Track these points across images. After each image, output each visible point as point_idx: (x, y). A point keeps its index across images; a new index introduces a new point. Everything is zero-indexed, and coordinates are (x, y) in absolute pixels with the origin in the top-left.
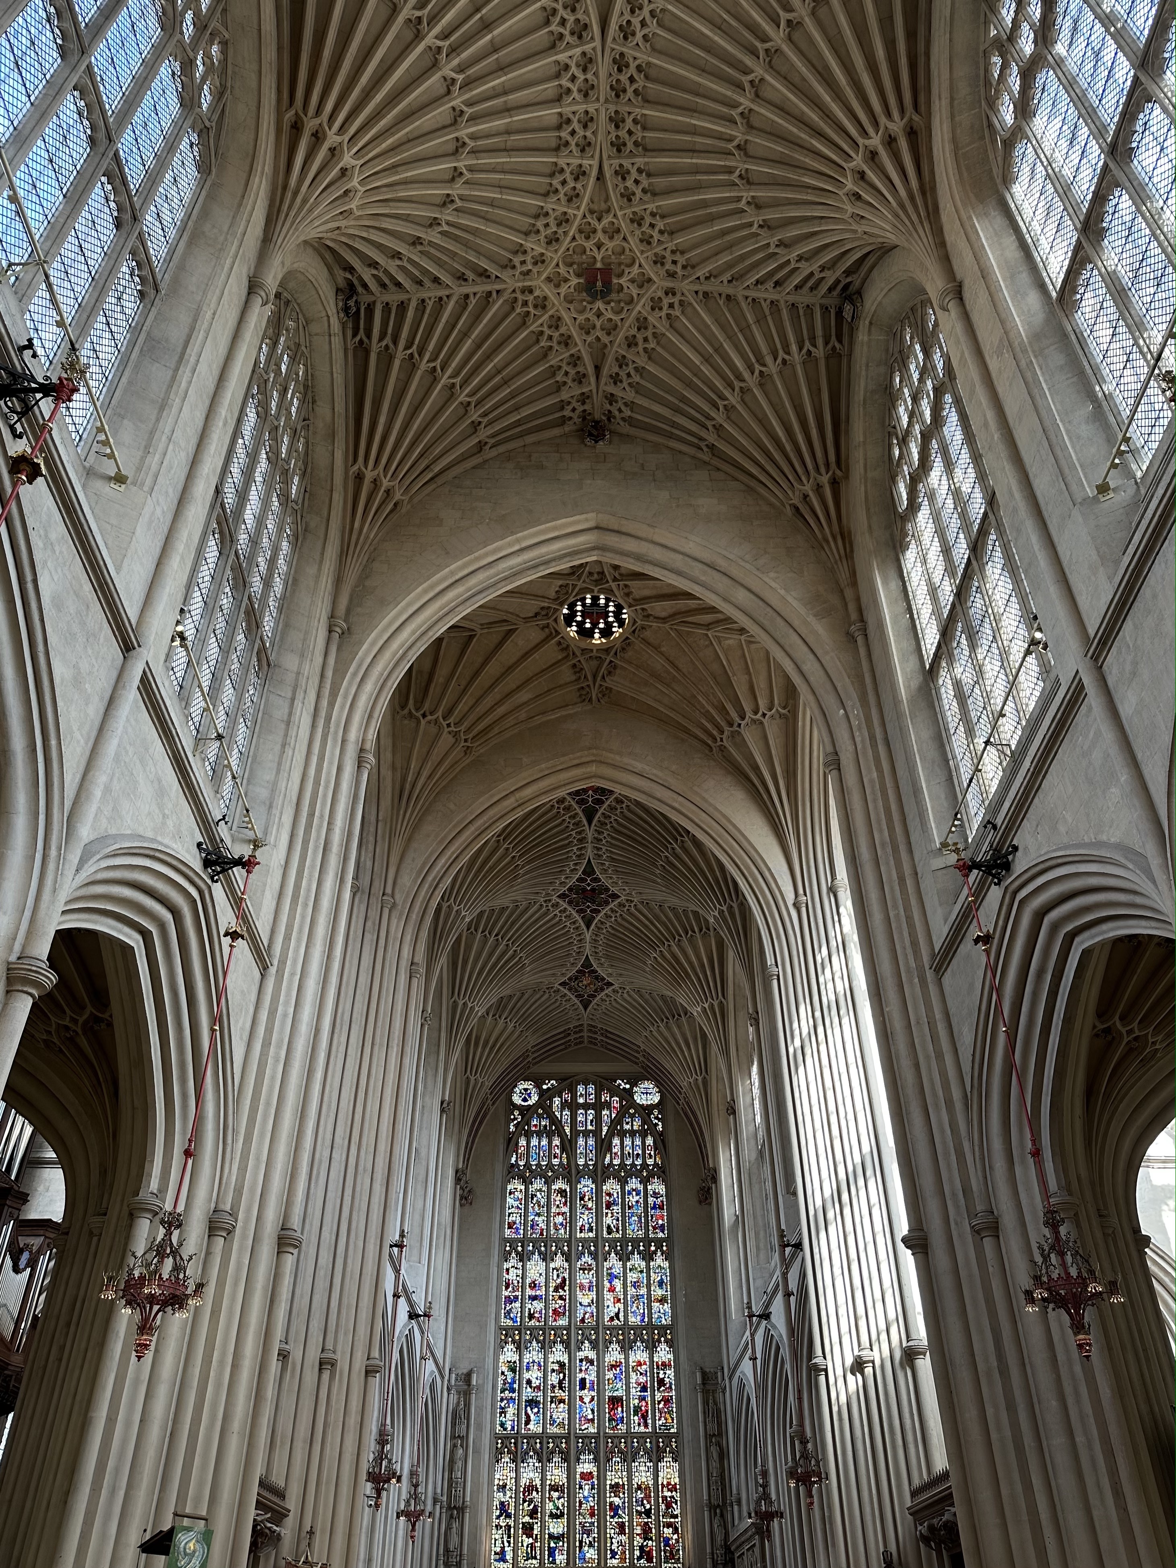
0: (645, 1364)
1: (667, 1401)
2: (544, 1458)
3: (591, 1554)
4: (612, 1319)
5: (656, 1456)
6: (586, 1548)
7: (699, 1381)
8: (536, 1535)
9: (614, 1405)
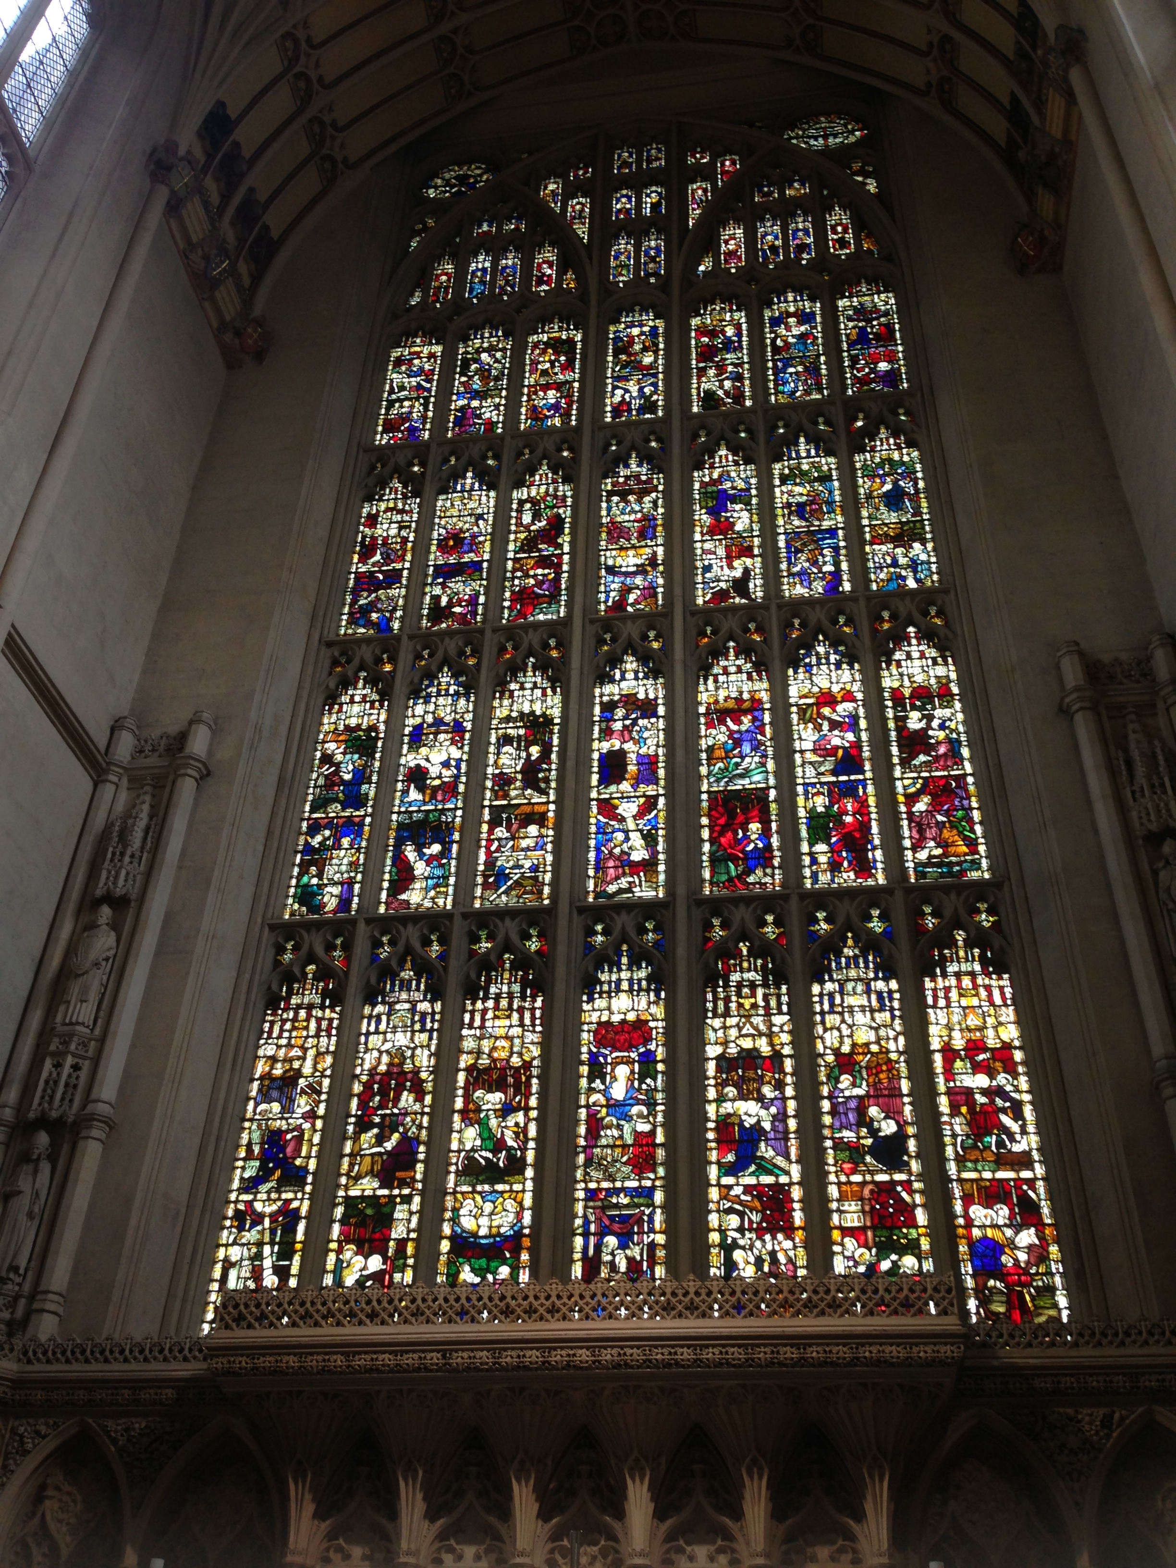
1: (943, 791)
2: (454, 985)
5: (912, 957)
7: (1074, 681)
8: (402, 1243)
9: (732, 815)
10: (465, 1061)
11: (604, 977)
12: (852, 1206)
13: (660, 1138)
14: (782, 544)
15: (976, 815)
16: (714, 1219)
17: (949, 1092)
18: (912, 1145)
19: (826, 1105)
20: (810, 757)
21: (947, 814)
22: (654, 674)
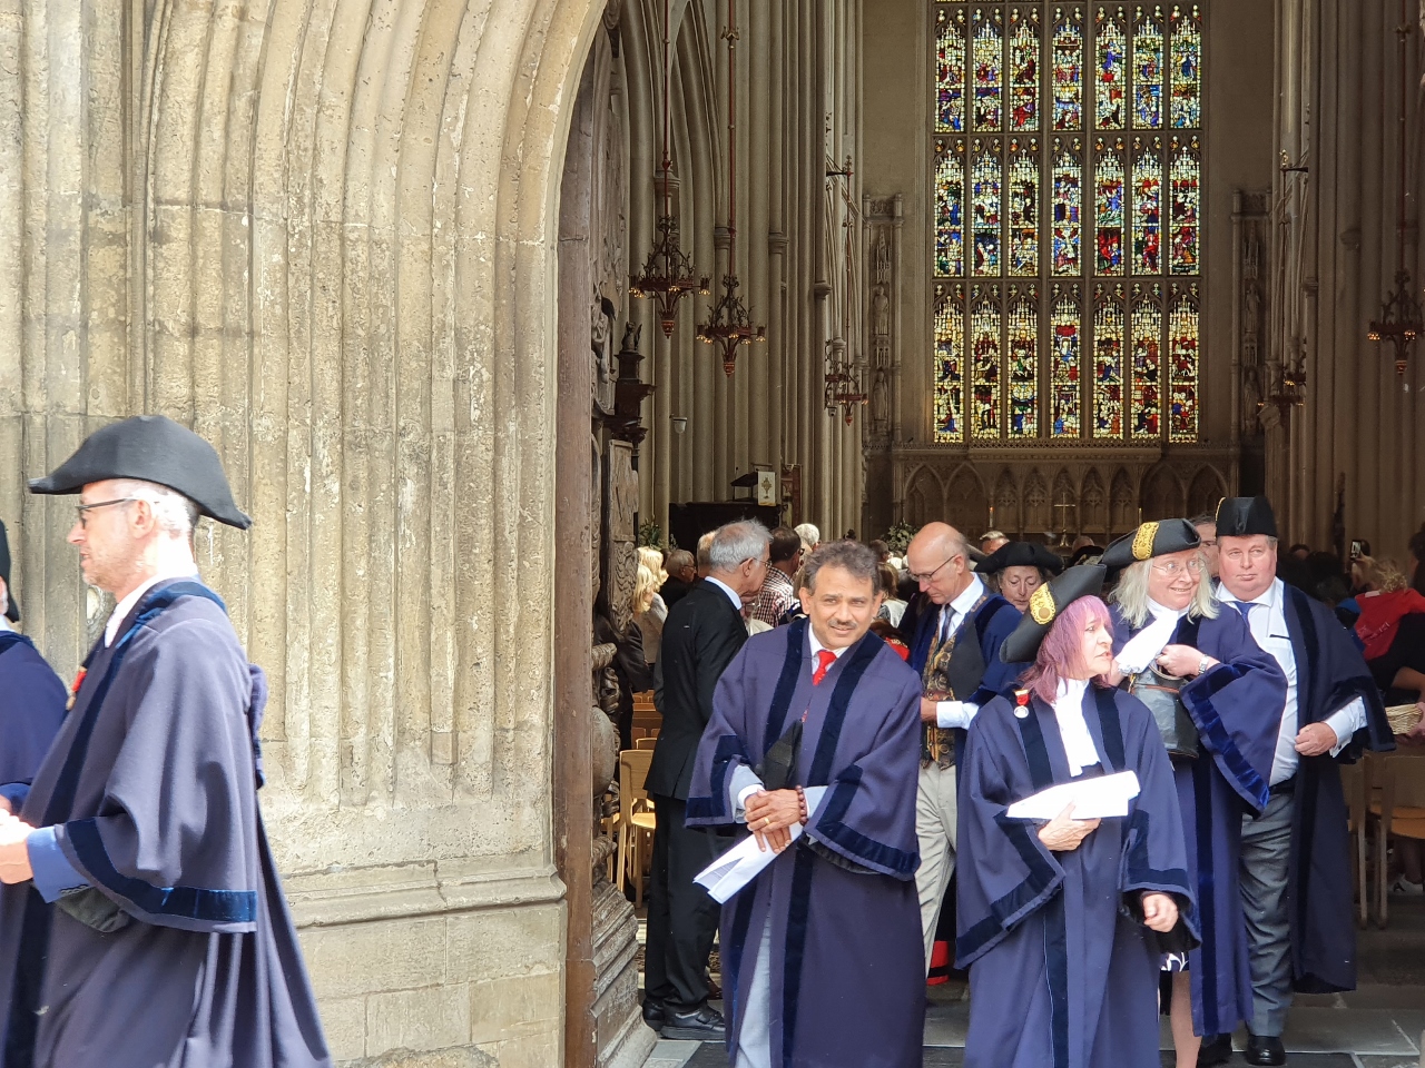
0: (1156, 183)
1: (1187, 233)
2: (1004, 307)
3: (1071, 422)
4: (1106, 121)
5: (1167, 304)
6: (1064, 416)
7: (1236, 207)
8: (995, 401)
9: (1107, 240)
10: (1010, 338)
11: (1058, 307)
12: (1139, 392)
13: (1078, 369)
14: (1134, 92)
15: (1197, 245)
16: (1095, 396)
17: (1173, 356)
18: (1159, 373)
19: (1133, 359)
20: (1139, 213)
21: (1187, 244)
22: (1076, 164)
